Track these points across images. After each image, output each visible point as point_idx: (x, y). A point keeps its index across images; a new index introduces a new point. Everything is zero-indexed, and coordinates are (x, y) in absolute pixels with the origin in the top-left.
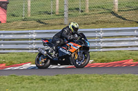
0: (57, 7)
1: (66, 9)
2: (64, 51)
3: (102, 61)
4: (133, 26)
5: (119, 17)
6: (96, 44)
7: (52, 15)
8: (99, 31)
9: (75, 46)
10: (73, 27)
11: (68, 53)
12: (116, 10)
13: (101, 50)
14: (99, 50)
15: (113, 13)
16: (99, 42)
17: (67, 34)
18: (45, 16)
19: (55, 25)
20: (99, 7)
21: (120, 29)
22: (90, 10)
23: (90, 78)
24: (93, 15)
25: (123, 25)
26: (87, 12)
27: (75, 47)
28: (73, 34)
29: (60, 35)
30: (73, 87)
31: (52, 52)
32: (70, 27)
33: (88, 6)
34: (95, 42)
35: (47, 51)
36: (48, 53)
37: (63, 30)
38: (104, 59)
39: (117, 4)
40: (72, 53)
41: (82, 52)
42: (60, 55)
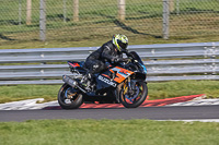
0: (29, 13)
1: (43, 16)
2: (106, 81)
4: (149, 43)
5: (127, 29)
7: (20, 25)
9: (123, 73)
10: (119, 42)
11: (112, 84)
12: (122, 18)
15: (117, 22)
17: (110, 53)
18: (10, 27)
19: (26, 41)
20: (95, 13)
22: (81, 18)
23: (80, 126)
24: (85, 26)
25: (133, 41)
26: (76, 20)
27: (123, 75)
28: (119, 53)
29: (99, 56)
30: (54, 139)
31: (86, 82)
32: (115, 42)
36: (79, 84)
37: (103, 47)
40: (118, 84)
41: (135, 82)
42: (99, 88)
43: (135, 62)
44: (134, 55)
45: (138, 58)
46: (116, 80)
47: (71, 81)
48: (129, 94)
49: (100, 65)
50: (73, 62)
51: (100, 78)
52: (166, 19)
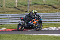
2: (31, 23)
3: (10, 29)
4: (24, 13)
6: (8, 21)
8: (9, 15)
11: (32, 24)
12: (17, 6)
13: (10, 24)
14: (9, 24)
15: (15, 7)
16: (9, 20)
17: (32, 15)
20: (9, 5)
21: (18, 14)
22: (5, 6)
23: (5, 36)
24: (6, 8)
25: (19, 12)
28: (34, 15)
29: (29, 16)
31: (25, 23)
32: (33, 12)
33: (4, 4)
34: (7, 20)
35: (23, 23)
37: (30, 14)
38: (11, 27)
39: (17, 3)
40: (34, 24)
41: (39, 23)
42: (29, 25)
43: (39, 18)
44: (38, 16)
45: (40, 17)
46: (34, 23)
47: (21, 23)
48: (37, 27)
49: (29, 19)
50: (21, 18)
51: (29, 22)
52: (28, 6)
